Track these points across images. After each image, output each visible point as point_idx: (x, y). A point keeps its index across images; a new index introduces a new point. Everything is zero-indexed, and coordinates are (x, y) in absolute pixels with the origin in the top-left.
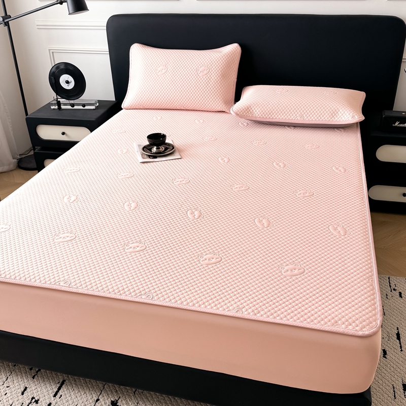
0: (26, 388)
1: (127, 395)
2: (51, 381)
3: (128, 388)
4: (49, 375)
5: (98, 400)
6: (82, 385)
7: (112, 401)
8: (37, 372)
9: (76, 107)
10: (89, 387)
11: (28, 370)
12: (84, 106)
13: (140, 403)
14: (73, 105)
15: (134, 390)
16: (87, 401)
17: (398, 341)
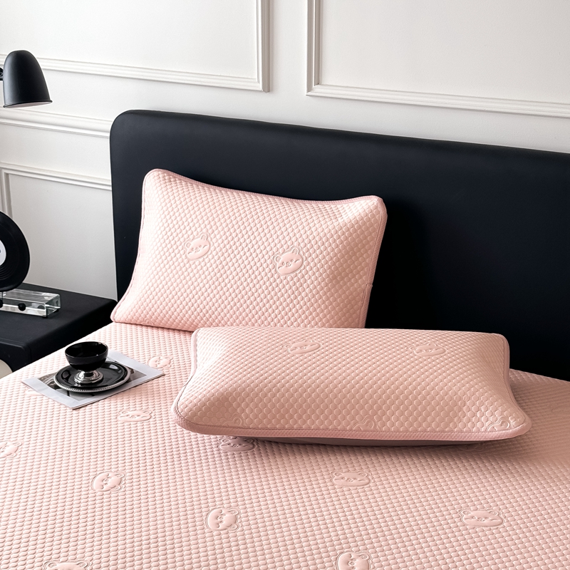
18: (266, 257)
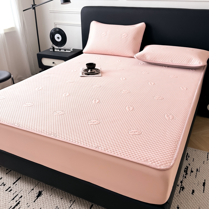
0: (2, 178)
1: (48, 189)
2: (14, 177)
3: (49, 186)
4: (14, 174)
5: (33, 189)
6: (28, 181)
7: (39, 191)
8: (9, 171)
9: (61, 51)
10: (31, 183)
11: (5, 170)
12: (65, 51)
13: (53, 194)
14: (60, 50)
15: (52, 188)
16: (28, 189)
17: (203, 187)
18: (119, 35)
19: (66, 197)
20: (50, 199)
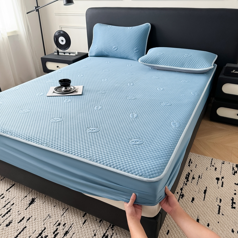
1: (41, 196)
2: (8, 183)
4: (9, 180)
5: (26, 196)
7: (33, 198)
8: (4, 178)
14: (64, 53)
15: (46, 195)
16: (21, 196)
17: (204, 194)
19: (59, 204)
20: (43, 206)
